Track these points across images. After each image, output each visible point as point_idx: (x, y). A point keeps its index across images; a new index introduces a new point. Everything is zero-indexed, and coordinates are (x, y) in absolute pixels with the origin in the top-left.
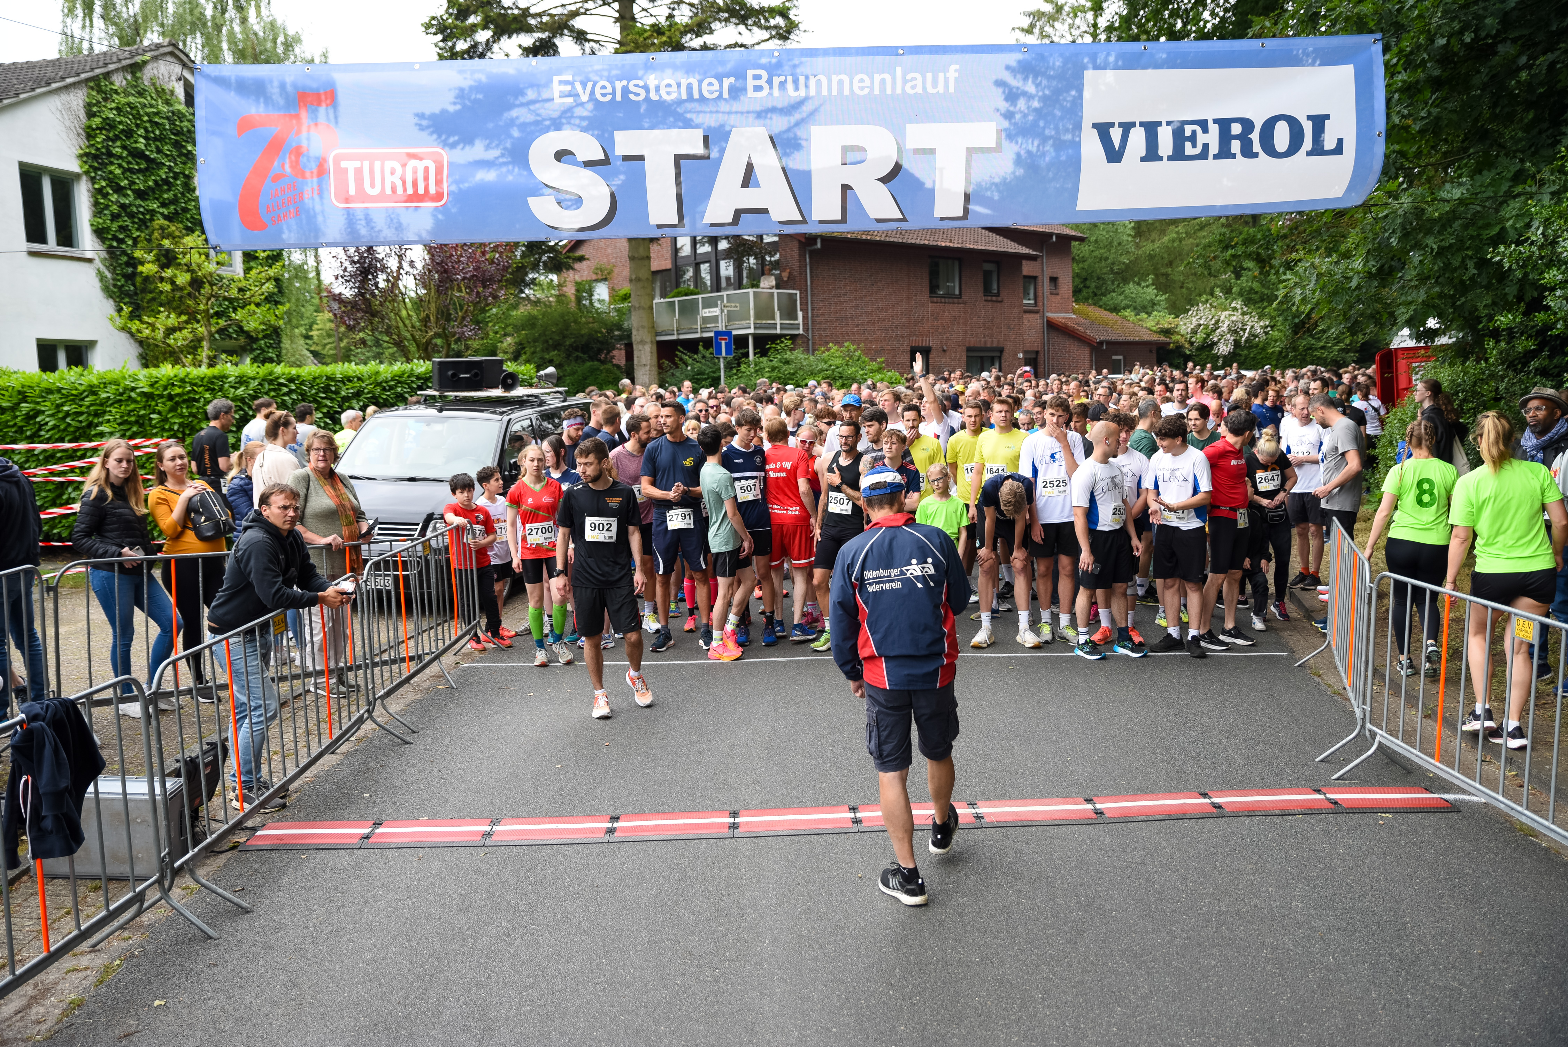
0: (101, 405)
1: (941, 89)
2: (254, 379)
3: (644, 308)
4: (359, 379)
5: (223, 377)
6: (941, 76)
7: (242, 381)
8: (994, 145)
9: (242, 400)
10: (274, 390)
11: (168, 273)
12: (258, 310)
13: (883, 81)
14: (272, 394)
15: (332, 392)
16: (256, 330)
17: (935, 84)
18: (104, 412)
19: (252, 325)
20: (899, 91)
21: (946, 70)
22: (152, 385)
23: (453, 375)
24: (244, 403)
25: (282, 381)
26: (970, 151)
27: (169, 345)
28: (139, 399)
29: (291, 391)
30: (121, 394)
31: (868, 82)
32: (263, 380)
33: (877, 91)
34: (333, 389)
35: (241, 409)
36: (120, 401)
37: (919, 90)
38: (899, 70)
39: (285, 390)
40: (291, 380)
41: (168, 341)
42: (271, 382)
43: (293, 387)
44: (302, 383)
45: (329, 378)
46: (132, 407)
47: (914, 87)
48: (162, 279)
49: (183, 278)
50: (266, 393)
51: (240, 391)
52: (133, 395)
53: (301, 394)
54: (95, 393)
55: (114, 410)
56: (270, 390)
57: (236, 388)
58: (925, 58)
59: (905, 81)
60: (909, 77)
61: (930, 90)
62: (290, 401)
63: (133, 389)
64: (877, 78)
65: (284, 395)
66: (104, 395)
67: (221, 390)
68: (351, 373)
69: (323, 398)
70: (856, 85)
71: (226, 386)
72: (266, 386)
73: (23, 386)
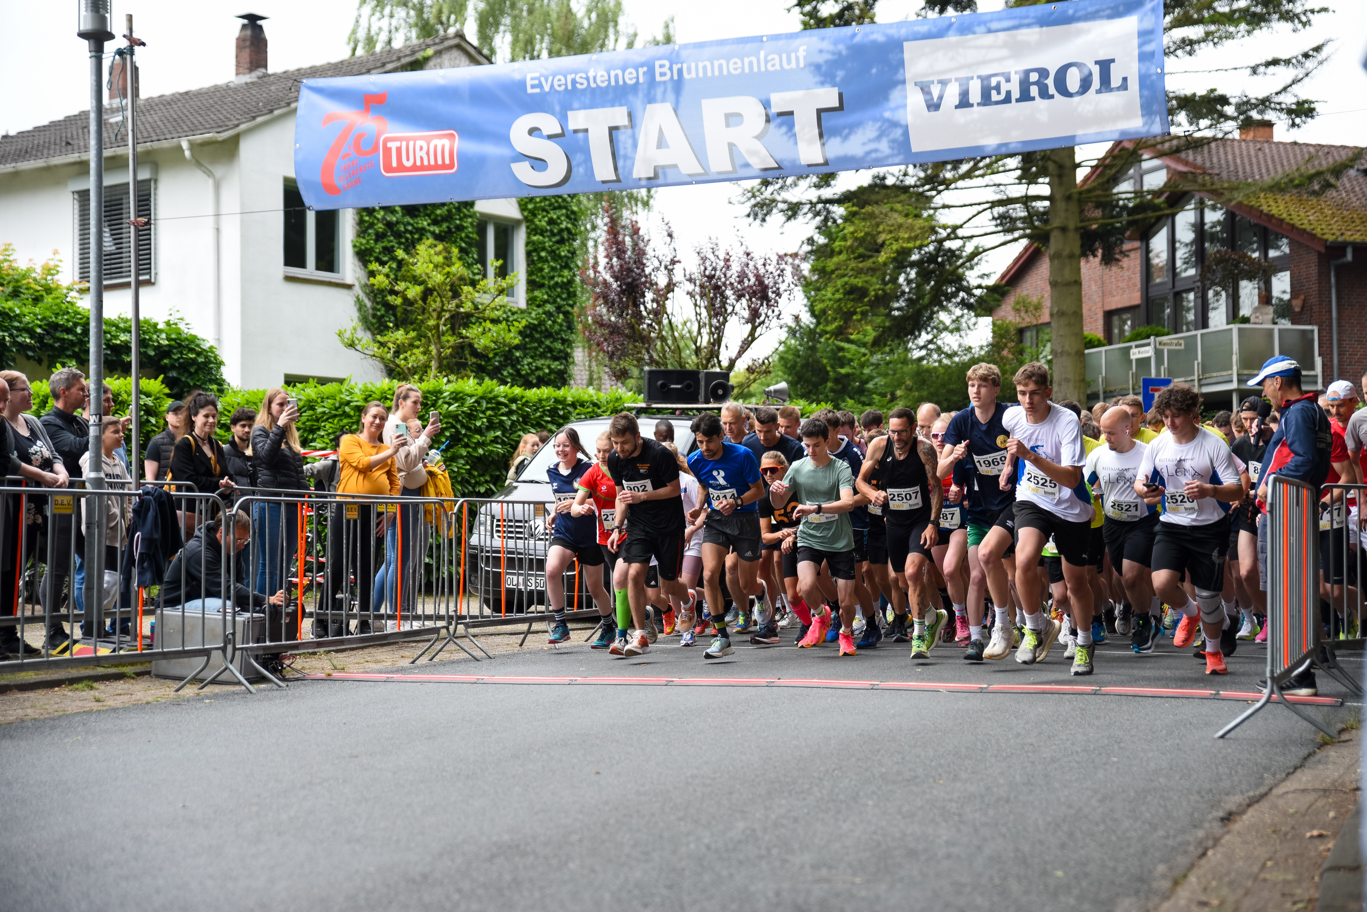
0: (317, 420)
1: (793, 65)
2: (471, 396)
3: (1069, 354)
4: (595, 405)
5: (437, 393)
6: (793, 55)
7: (458, 397)
8: (837, 105)
9: (455, 417)
10: (492, 409)
11: (400, 286)
12: (494, 328)
13: (751, 63)
14: (489, 413)
15: (560, 416)
16: (486, 347)
17: (789, 62)
18: (319, 429)
19: (482, 343)
20: (763, 69)
21: (796, 51)
22: (366, 400)
23: (663, 386)
24: (458, 421)
25: (502, 400)
26: (820, 112)
27: (398, 366)
28: (352, 413)
29: (511, 412)
30: (336, 409)
31: (740, 65)
32: (482, 398)
33: (747, 70)
34: (561, 413)
35: (453, 427)
36: (335, 416)
37: (778, 67)
38: (762, 54)
39: (505, 410)
40: (514, 400)
41: (397, 361)
42: (489, 401)
43: (514, 407)
44: (526, 404)
45: (557, 401)
46: (345, 421)
47: (773, 65)
48: (393, 292)
49: (414, 292)
50: (484, 412)
51: (452, 408)
52: (347, 409)
53: (523, 417)
54: (312, 408)
55: (328, 425)
56: (488, 409)
57: (450, 404)
58: (782, 43)
59: (766, 62)
60: (769, 58)
61: (786, 66)
62: (509, 423)
63: (348, 403)
64: (746, 60)
65: (503, 415)
66: (320, 410)
67: (434, 405)
68: (586, 398)
69: (547, 422)
70: (731, 67)
71: (440, 402)
72: (484, 404)
73: (248, 402)
